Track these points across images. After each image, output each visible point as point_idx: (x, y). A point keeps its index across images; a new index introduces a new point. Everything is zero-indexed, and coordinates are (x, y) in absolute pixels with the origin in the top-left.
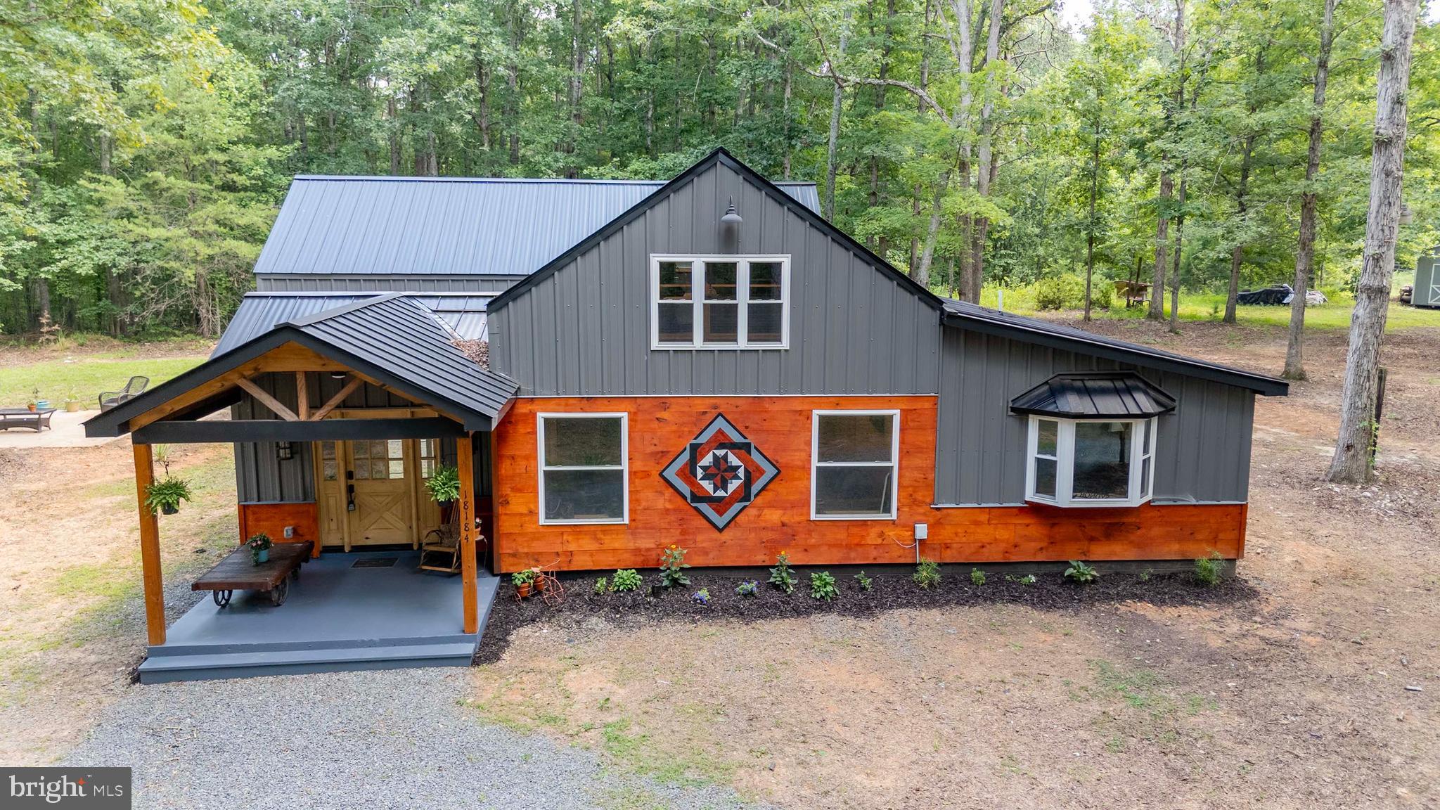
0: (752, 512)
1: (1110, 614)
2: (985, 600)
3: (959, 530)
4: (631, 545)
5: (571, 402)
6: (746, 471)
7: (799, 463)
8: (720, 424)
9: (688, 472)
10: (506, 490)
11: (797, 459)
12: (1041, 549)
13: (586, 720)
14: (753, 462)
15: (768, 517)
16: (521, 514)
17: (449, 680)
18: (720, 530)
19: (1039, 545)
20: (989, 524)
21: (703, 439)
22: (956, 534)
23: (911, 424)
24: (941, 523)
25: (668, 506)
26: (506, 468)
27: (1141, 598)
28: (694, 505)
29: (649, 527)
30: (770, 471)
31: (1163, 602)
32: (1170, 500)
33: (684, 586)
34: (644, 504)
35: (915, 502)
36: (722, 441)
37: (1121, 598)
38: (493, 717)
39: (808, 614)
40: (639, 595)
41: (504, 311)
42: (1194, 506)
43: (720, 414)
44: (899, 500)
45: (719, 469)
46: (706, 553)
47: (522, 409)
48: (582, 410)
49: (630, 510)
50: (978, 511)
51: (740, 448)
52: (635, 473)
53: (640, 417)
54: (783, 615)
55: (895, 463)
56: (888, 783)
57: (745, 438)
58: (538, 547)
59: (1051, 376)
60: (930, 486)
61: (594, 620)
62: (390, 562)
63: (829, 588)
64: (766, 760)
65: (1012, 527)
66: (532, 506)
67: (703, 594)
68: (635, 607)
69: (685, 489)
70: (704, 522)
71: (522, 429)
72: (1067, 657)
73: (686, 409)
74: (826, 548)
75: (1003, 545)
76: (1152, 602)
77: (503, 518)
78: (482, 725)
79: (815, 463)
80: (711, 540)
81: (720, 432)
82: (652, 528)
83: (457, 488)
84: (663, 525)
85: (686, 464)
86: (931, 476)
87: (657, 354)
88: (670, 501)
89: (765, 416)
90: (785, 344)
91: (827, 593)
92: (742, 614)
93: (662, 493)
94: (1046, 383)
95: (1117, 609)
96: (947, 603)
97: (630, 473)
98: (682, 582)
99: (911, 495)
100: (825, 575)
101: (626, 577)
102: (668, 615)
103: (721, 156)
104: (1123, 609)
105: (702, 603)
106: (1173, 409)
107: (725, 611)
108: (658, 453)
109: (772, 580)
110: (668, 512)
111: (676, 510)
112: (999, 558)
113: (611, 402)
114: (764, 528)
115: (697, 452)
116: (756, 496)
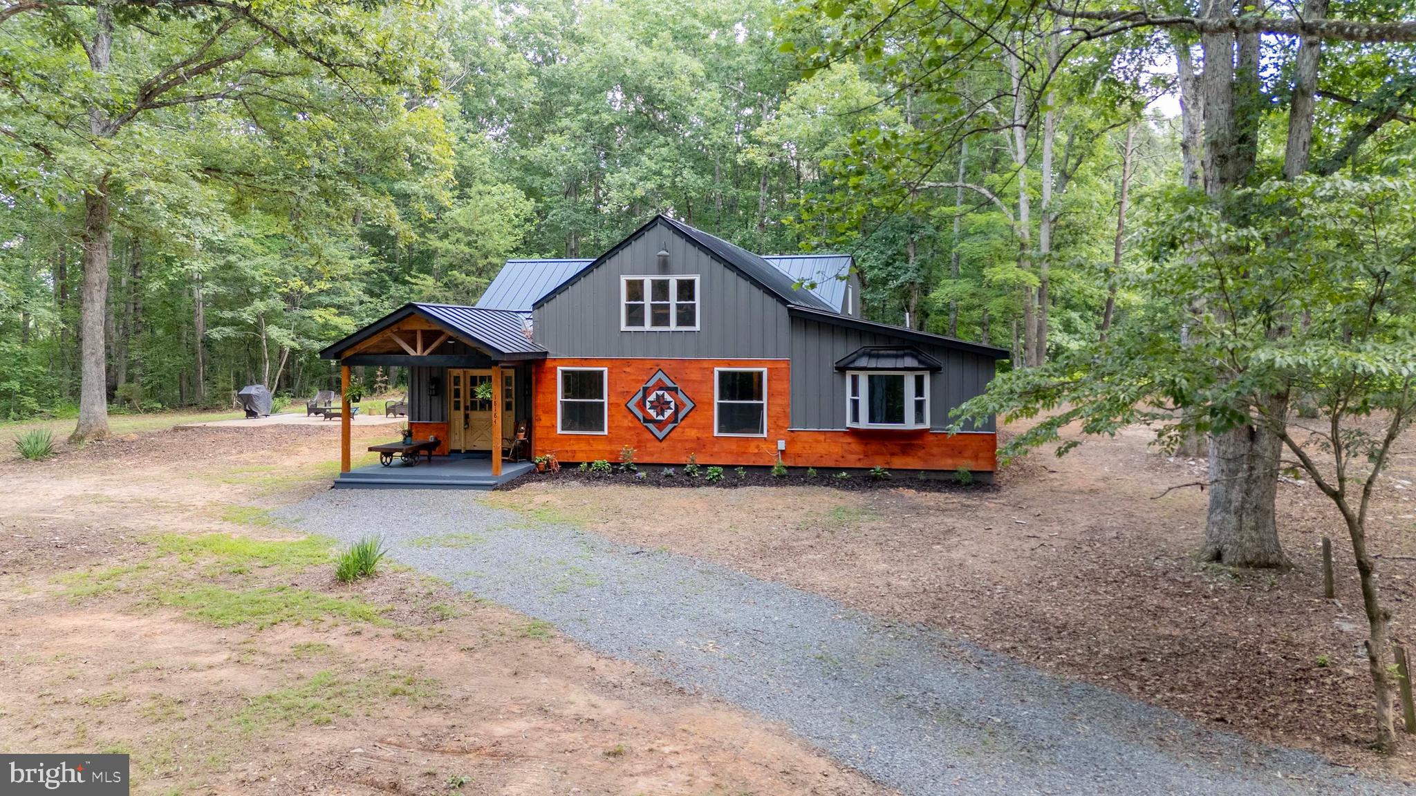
0: (679, 430)
3: (806, 445)
4: (607, 448)
5: (576, 361)
6: (675, 404)
7: (707, 400)
8: (660, 375)
9: (641, 404)
10: (540, 411)
11: (705, 398)
12: (860, 459)
14: (679, 398)
15: (688, 434)
16: (546, 427)
18: (660, 441)
20: (826, 442)
22: (805, 448)
23: (774, 377)
24: (794, 441)
25: (630, 425)
26: (540, 399)
27: (909, 487)
28: (644, 424)
30: (690, 405)
33: (633, 470)
34: (616, 423)
35: (778, 427)
36: (661, 386)
37: (897, 487)
40: (607, 473)
41: (541, 310)
43: (660, 370)
44: (768, 425)
45: (659, 403)
47: (549, 364)
48: (582, 366)
49: (608, 427)
50: (818, 433)
51: (672, 391)
52: (612, 404)
53: (614, 371)
55: (765, 401)
57: (675, 384)
58: (557, 446)
60: (787, 417)
63: (716, 475)
65: (840, 444)
66: (553, 422)
67: (644, 475)
68: (603, 478)
70: (651, 435)
71: (549, 376)
73: (640, 366)
74: (721, 454)
75: (834, 456)
76: (917, 489)
77: (538, 428)
79: (716, 400)
80: (655, 447)
81: (660, 380)
82: (621, 438)
84: (627, 437)
85: (640, 399)
86: (787, 410)
87: (624, 333)
88: (631, 422)
89: (687, 371)
90: (697, 328)
91: (714, 477)
93: (626, 417)
94: (856, 352)
97: (608, 404)
99: (775, 423)
100: (718, 469)
101: (600, 463)
105: (640, 478)
107: (654, 483)
108: (624, 392)
109: (685, 470)
110: (630, 428)
111: (634, 428)
112: (832, 464)
113: (598, 361)
114: (687, 441)
115: (646, 392)
116: (682, 420)
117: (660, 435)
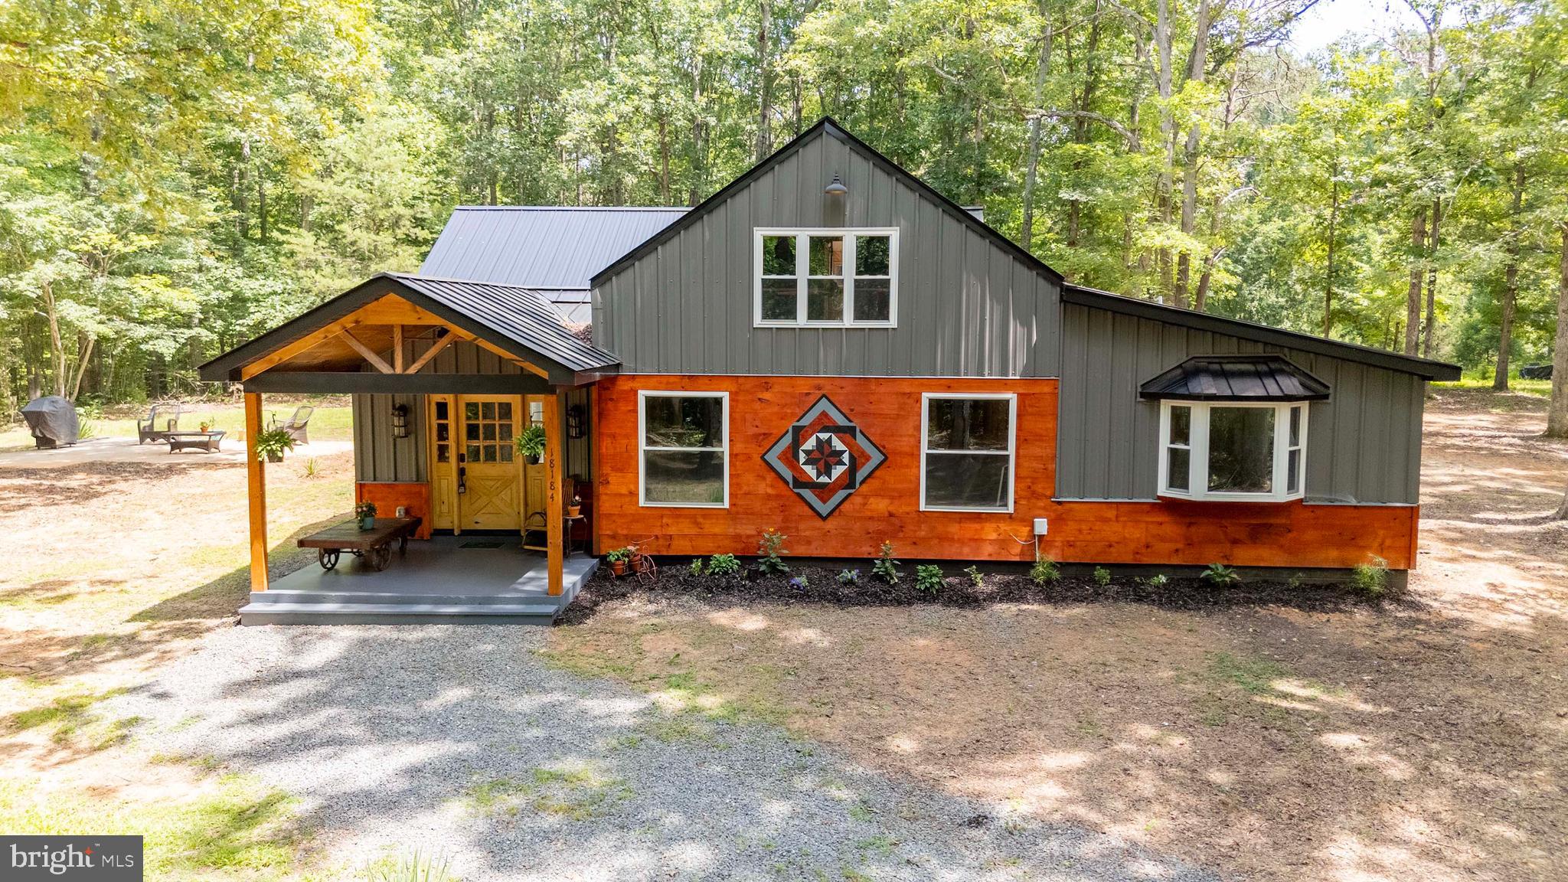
0: (858, 500)
1: (1246, 616)
2: (1107, 598)
3: (1084, 527)
4: (731, 531)
5: (672, 380)
6: (851, 456)
7: (907, 449)
8: (824, 405)
9: (790, 456)
10: (606, 469)
11: (904, 444)
12: (1177, 550)
13: (653, 672)
14: (858, 446)
15: (874, 506)
16: (621, 495)
17: (528, 635)
18: (824, 519)
19: (1173, 546)
20: (1117, 521)
21: (806, 421)
22: (1080, 531)
23: (1030, 410)
24: (1063, 519)
25: (770, 491)
26: (606, 447)
27: (1286, 603)
28: (796, 490)
29: (749, 513)
30: (876, 457)
31: (1313, 608)
32: (1327, 500)
33: (783, 572)
34: (745, 488)
35: (1034, 495)
36: (824, 424)
37: (1263, 602)
38: (561, 664)
39: (910, 604)
40: (734, 578)
41: (607, 286)
42: (1355, 507)
43: (824, 396)
44: (1016, 492)
45: (822, 454)
46: (809, 543)
47: (624, 386)
48: (683, 389)
49: (731, 494)
50: (1104, 506)
51: (846, 432)
52: (737, 455)
53: (741, 398)
54: (883, 603)
55: (1011, 451)
56: (950, 733)
57: (850, 421)
58: (638, 529)
59: (1185, 359)
60: (1050, 476)
61: (685, 598)
62: (496, 545)
63: (935, 580)
64: (825, 710)
65: (1143, 525)
66: (632, 487)
67: (802, 580)
68: (728, 589)
69: (788, 474)
70: (806, 508)
71: (624, 407)
72: (1185, 648)
73: (789, 390)
74: (936, 541)
75: (1132, 546)
76: (1299, 607)
77: (603, 498)
78: (549, 669)
79: (925, 449)
80: (814, 529)
81: (824, 414)
82: (752, 514)
83: (543, 445)
84: (765, 512)
85: (789, 447)
86: (1050, 467)
87: (759, 331)
88: (772, 486)
89: (873, 398)
90: (893, 322)
91: (932, 585)
92: (839, 601)
93: (764, 478)
94: (1180, 366)
95: (1256, 612)
96: (1064, 599)
97: (731, 455)
98: (781, 568)
99: (1029, 487)
100: (934, 569)
101: (723, 559)
102: (762, 597)
103: (827, 124)
104: (1262, 612)
105: (799, 588)
106: (1326, 397)
107: (822, 597)
108: (760, 435)
109: (875, 570)
110: (769, 497)
111: (778, 496)
112: (1128, 559)
113: (713, 381)
114: (871, 518)
115: (799, 435)
116: (862, 483)
117: (824, 509)
